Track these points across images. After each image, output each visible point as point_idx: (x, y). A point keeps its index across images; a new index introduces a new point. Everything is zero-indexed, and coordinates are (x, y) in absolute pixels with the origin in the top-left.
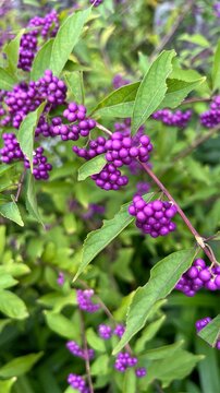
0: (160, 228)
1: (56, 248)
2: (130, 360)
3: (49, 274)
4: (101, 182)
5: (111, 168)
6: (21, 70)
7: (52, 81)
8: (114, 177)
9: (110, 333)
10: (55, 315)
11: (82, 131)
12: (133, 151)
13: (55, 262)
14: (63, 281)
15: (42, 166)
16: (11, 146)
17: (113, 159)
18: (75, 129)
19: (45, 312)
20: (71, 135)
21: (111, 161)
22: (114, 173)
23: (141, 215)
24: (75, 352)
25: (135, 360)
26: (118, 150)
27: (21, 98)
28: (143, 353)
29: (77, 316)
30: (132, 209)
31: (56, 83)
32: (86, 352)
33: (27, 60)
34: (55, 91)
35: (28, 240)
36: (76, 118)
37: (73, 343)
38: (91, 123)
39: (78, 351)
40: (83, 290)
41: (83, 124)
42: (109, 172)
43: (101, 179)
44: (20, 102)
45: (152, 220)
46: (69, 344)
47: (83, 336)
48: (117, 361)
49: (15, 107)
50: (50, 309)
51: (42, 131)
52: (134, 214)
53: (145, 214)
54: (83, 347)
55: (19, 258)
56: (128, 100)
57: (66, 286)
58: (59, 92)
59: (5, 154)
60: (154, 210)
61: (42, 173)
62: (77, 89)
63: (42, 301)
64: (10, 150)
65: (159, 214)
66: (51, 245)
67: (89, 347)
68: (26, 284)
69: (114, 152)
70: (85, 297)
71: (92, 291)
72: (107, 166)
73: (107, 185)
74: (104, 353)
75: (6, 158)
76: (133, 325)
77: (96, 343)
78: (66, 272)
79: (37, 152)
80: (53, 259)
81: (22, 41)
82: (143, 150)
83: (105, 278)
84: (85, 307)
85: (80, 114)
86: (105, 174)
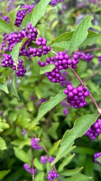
0: (80, 103)
1: (23, 118)
2: (55, 175)
3: (18, 130)
4: (51, 77)
5: (57, 70)
6: (16, 26)
7: (31, 28)
8: (58, 75)
9: (46, 161)
10: (19, 150)
11: (44, 52)
12: (69, 61)
13: (22, 124)
14: (25, 133)
15: (21, 69)
16: (7, 58)
17: (59, 65)
18: (40, 50)
19: (14, 148)
20: (38, 53)
21: (57, 66)
22: (58, 73)
23: (71, 94)
24: (27, 170)
25: (58, 175)
26: (62, 60)
27: (15, 37)
28: (62, 172)
29: (30, 151)
30: (66, 91)
31: (33, 29)
32: (33, 170)
33: (19, 21)
34: (32, 33)
35: (9, 112)
36: (41, 44)
37: (27, 165)
38: (49, 48)
39: (29, 169)
40: (34, 138)
41: (44, 47)
42: (55, 72)
43: (51, 76)
44: (14, 39)
45: (76, 97)
46: (25, 165)
47: (32, 162)
48: (49, 175)
49: (11, 41)
50: (17, 147)
51: (23, 53)
52: (67, 94)
53: (73, 93)
54: (32, 167)
55: (5, 120)
56: (68, 40)
57: (26, 136)
58: (34, 34)
59: (4, 62)
60: (78, 91)
61: (21, 73)
62: (43, 32)
63: (13, 143)
64: (6, 60)
65: (80, 94)
66: (21, 116)
67: (35, 168)
68: (6, 134)
69: (60, 61)
70: (35, 142)
71: (39, 139)
72: (54, 69)
73: (54, 79)
74: (42, 171)
75: (4, 64)
76: (63, 150)
77: (39, 166)
78: (27, 129)
79: (20, 62)
80: (21, 123)
81: (17, 14)
82: (74, 61)
83: (45, 135)
84: (34, 147)
85: (44, 42)
86: (54, 73)
